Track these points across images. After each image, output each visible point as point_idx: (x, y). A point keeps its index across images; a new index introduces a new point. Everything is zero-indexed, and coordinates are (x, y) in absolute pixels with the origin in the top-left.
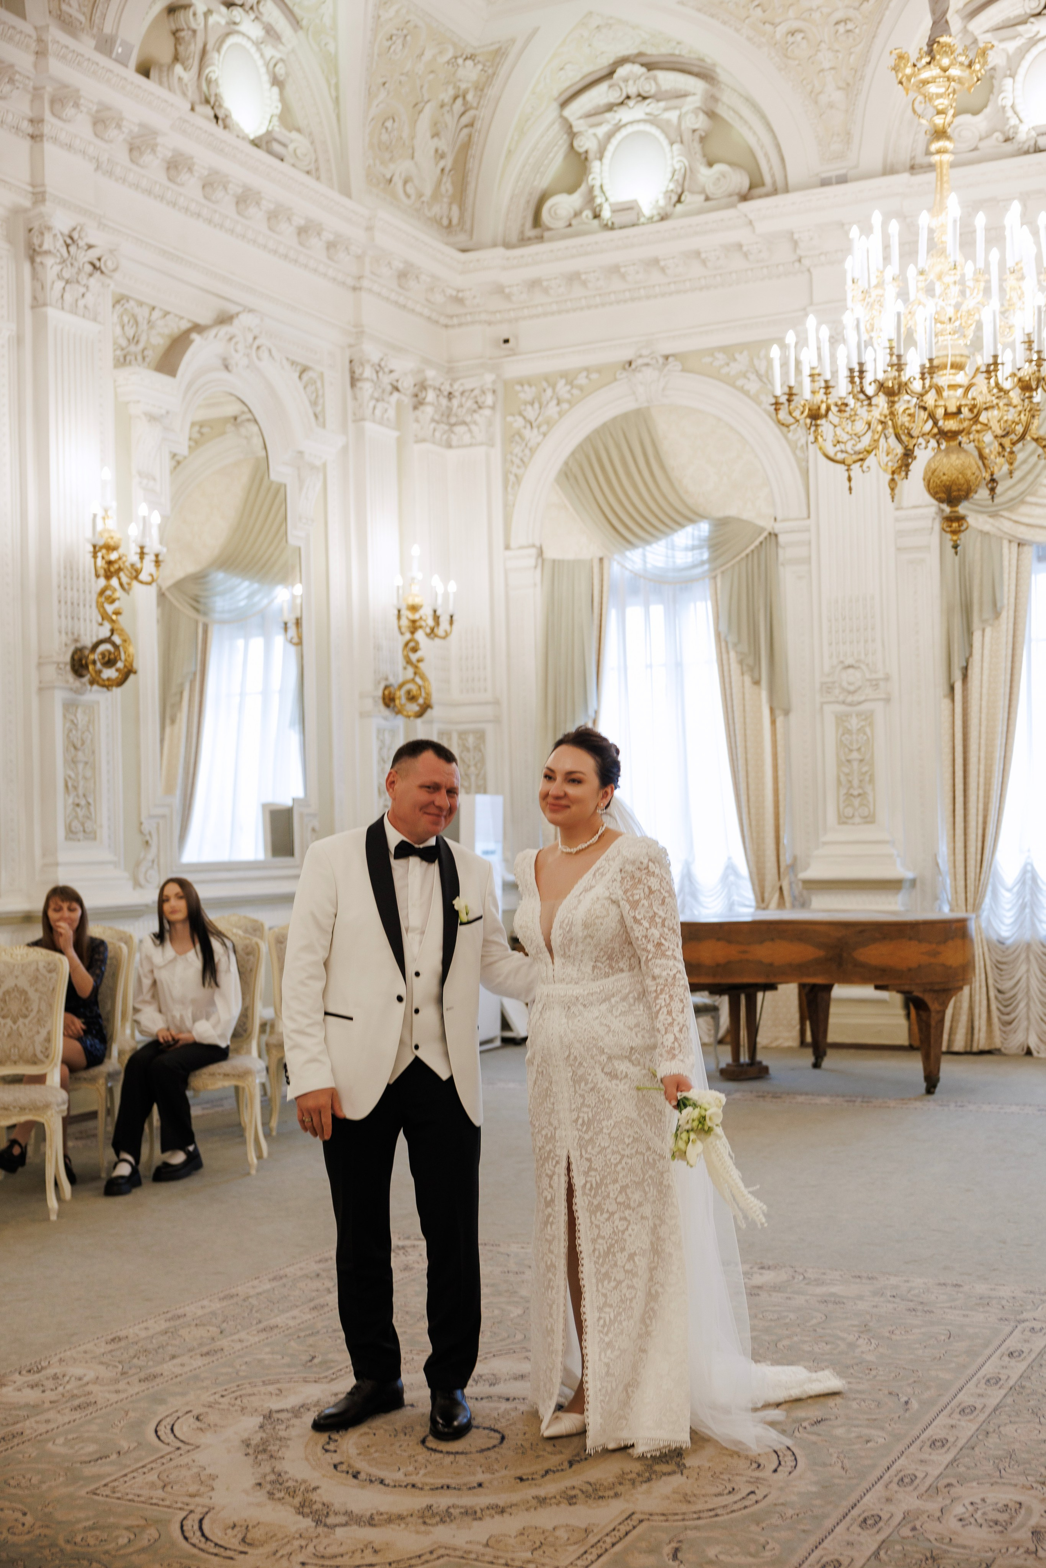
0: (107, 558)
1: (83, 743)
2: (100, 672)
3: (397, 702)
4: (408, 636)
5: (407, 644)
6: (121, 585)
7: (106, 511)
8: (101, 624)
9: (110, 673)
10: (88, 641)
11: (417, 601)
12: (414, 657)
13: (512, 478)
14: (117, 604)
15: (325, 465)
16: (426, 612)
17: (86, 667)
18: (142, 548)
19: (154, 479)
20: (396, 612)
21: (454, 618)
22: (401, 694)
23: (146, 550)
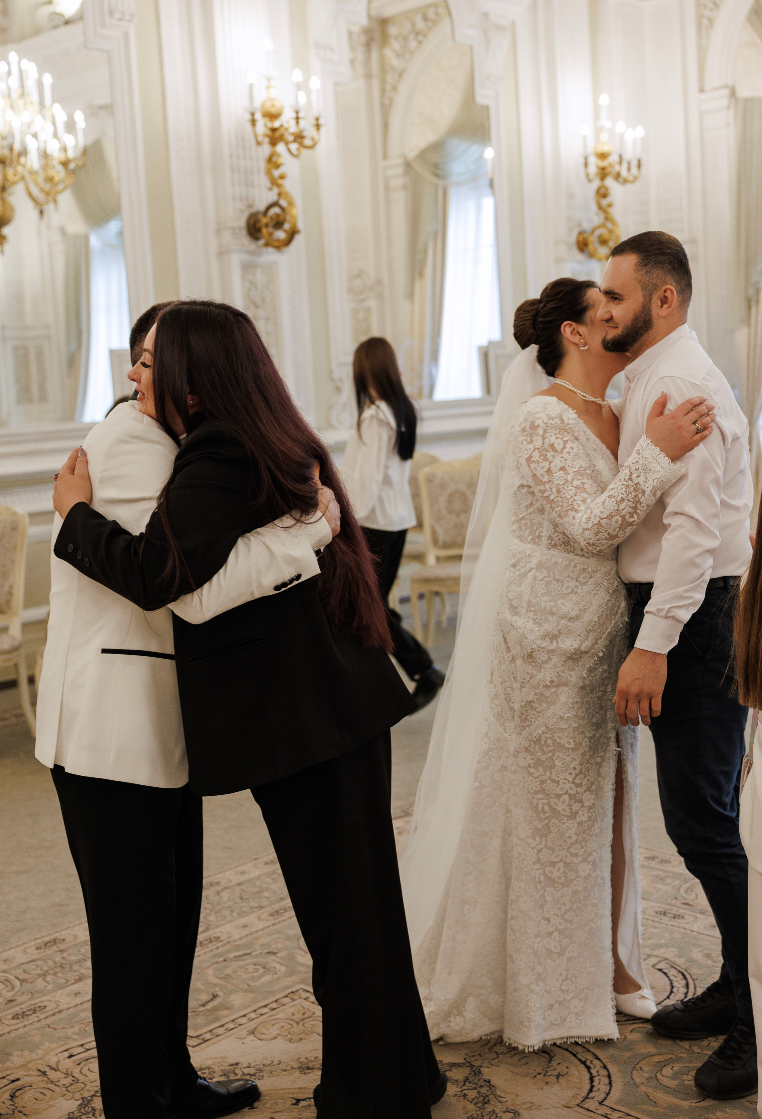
0: (270, 125)
1: (263, 300)
2: (271, 234)
3: (591, 247)
4: (596, 183)
5: (598, 192)
6: (289, 151)
7: (269, 79)
8: (271, 189)
9: (280, 235)
10: (261, 206)
11: (605, 148)
12: (604, 202)
13: (705, 22)
14: (282, 170)
15: (513, 24)
16: (614, 158)
17: (259, 230)
18: (297, 112)
19: (332, 50)
20: (582, 161)
21: (643, 162)
22: (593, 240)
23: (301, 115)
